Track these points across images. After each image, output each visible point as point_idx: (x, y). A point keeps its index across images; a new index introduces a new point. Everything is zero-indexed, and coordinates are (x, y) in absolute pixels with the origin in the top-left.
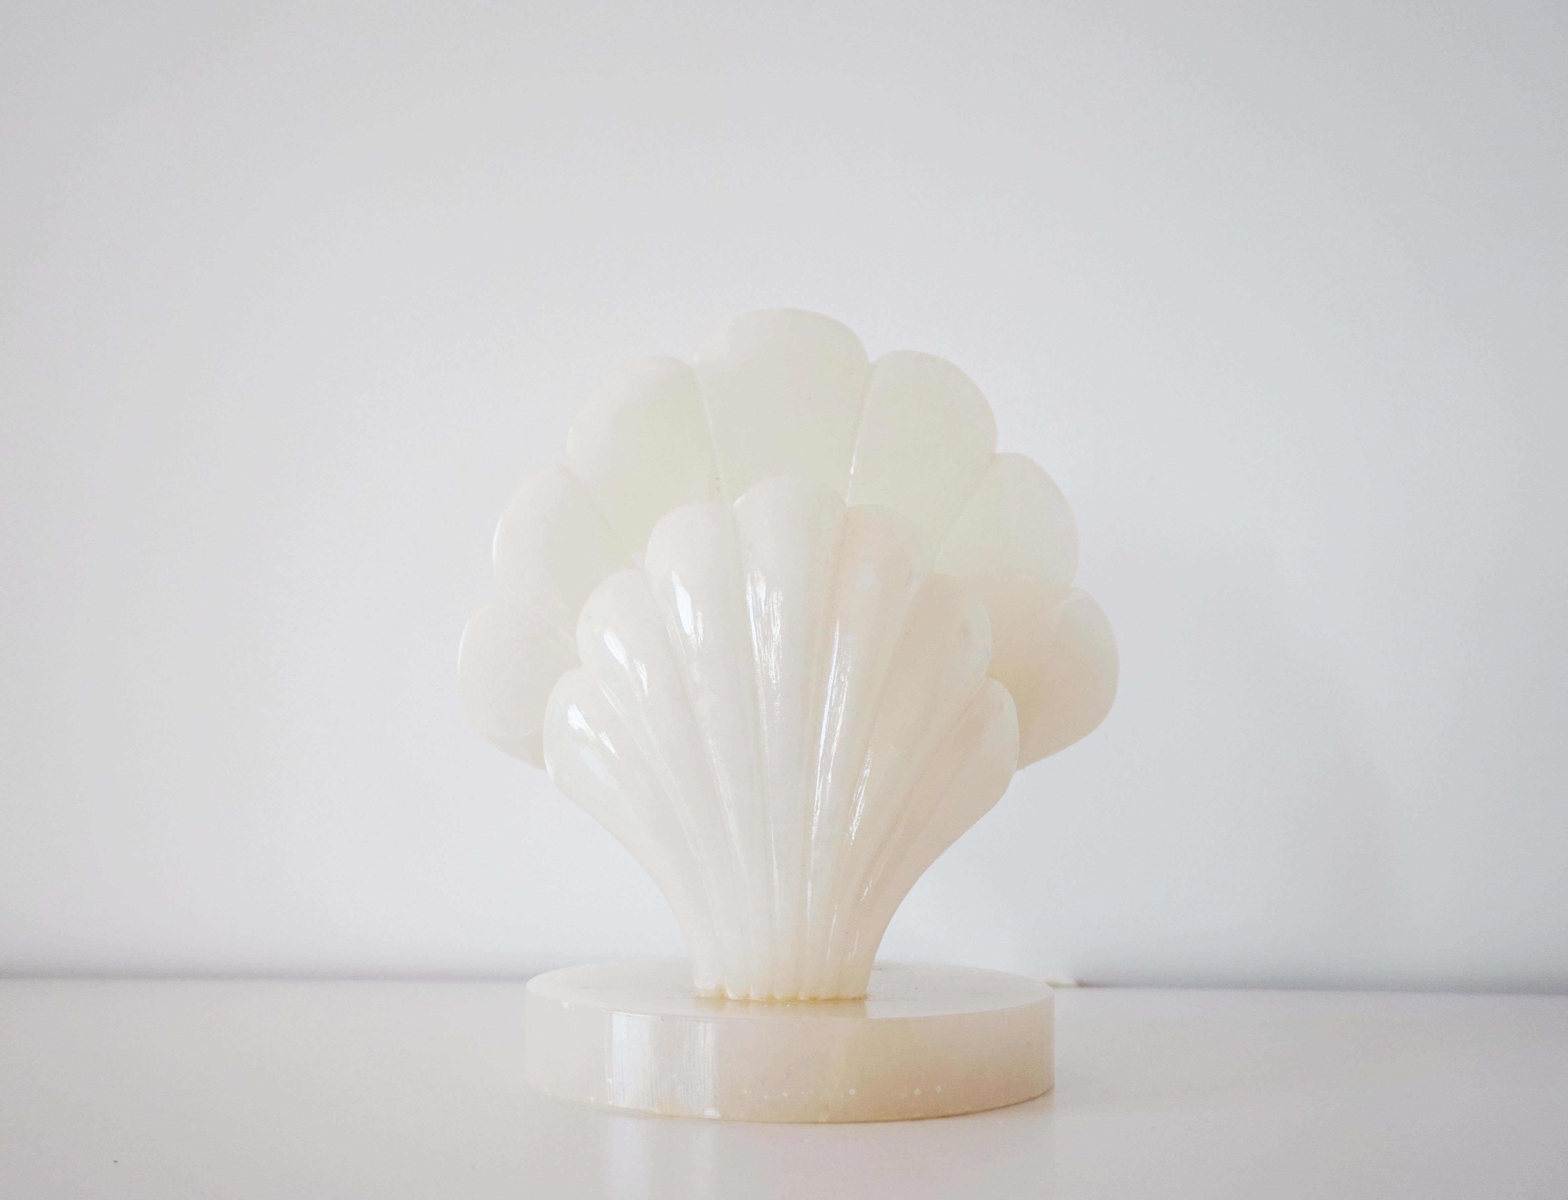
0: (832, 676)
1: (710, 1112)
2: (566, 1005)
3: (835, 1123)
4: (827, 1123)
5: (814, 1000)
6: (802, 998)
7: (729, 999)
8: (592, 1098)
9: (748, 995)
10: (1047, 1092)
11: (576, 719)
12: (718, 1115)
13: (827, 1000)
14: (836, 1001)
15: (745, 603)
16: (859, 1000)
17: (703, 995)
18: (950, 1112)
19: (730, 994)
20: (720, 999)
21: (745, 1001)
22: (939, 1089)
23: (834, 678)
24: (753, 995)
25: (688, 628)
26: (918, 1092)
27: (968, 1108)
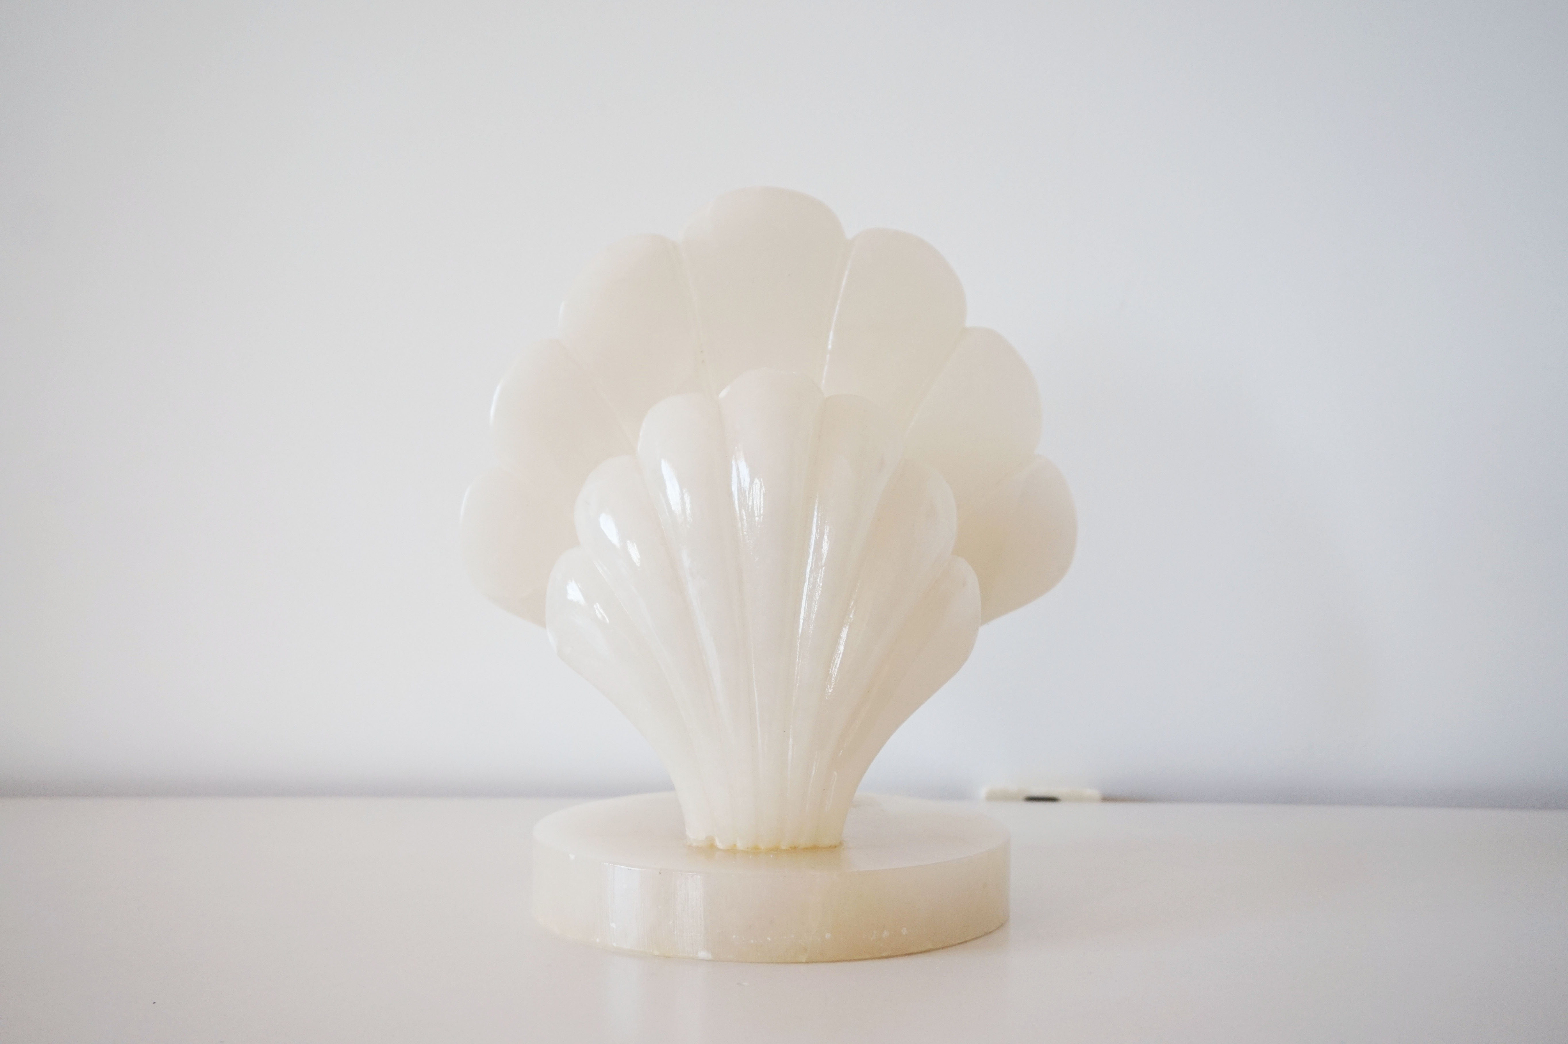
0: (810, 561)
1: (703, 954)
2: (572, 857)
3: (813, 962)
4: (807, 962)
5: (794, 849)
6: (783, 848)
7: (718, 849)
8: (598, 939)
9: (735, 845)
10: (1001, 925)
11: (574, 593)
12: (710, 957)
13: (806, 849)
14: (814, 849)
15: (730, 494)
16: (835, 848)
17: (695, 844)
18: (914, 950)
19: (719, 844)
20: (709, 849)
21: (732, 851)
22: (904, 931)
23: (812, 563)
24: (740, 845)
25: (676, 507)
26: (886, 934)
27: (930, 946)
